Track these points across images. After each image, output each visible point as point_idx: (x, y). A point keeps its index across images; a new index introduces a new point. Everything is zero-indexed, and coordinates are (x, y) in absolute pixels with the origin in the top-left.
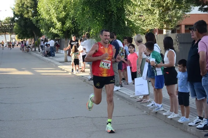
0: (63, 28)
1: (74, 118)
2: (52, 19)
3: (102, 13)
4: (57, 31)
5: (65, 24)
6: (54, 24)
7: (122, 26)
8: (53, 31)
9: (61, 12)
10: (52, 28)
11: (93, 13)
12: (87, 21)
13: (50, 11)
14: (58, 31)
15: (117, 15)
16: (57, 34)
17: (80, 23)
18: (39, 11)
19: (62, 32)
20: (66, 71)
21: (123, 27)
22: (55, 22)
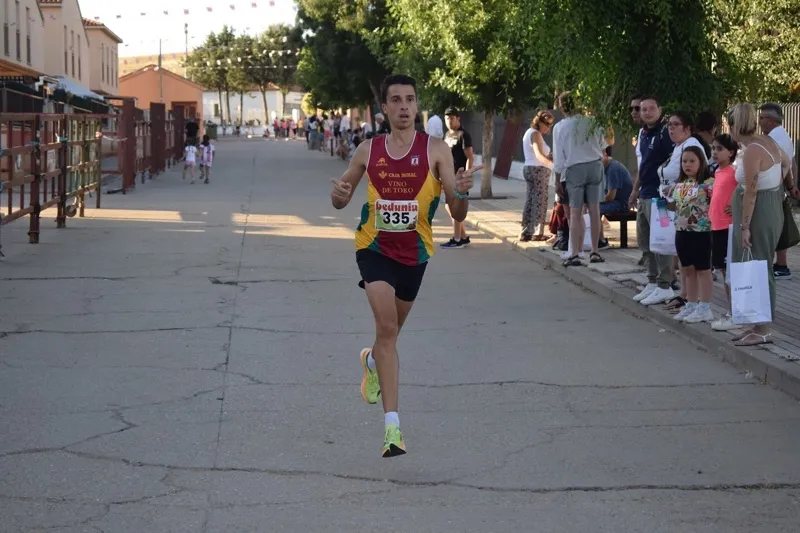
0: (477, 74)
1: (501, 383)
2: (441, 37)
3: (619, 21)
4: (457, 84)
5: (485, 59)
6: (445, 57)
7: (689, 72)
8: (441, 81)
9: (472, 13)
10: (438, 71)
11: (586, 21)
12: (563, 50)
13: (434, 9)
14: (461, 84)
15: (672, 31)
16: (455, 94)
17: (538, 56)
18: (391, 10)
19: (475, 87)
20: (485, 231)
21: (691, 75)
22: (451, 51)
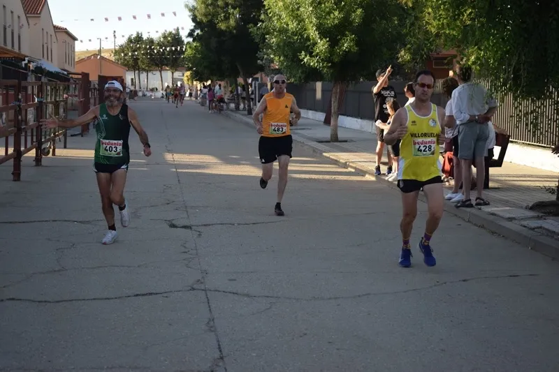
0: (331, 55)
2: (305, 30)
4: (317, 62)
5: (337, 45)
6: (309, 43)
8: (305, 60)
9: (329, 13)
10: (303, 53)
13: (302, 9)
14: (320, 63)
16: (315, 69)
18: (269, 11)
19: (330, 64)
22: (313, 39)
